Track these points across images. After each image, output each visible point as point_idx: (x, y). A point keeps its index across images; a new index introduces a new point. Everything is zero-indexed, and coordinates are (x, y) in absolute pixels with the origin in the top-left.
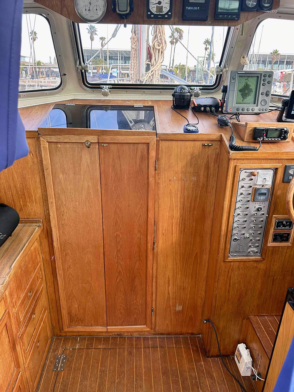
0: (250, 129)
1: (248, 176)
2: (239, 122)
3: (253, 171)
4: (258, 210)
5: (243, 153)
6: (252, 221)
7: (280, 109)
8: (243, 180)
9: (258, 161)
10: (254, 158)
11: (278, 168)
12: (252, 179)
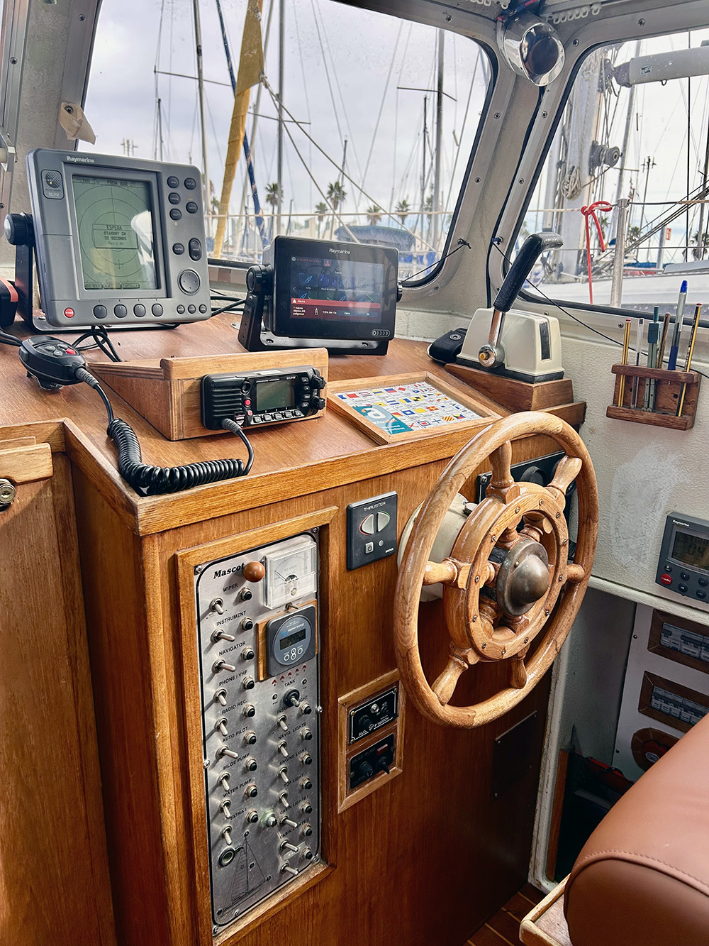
0: (187, 384)
1: (229, 588)
2: (114, 361)
3: (245, 560)
4: (287, 703)
5: (196, 497)
6: (275, 754)
7: (242, 306)
8: (213, 608)
9: (257, 516)
10: (243, 508)
11: (328, 525)
12: (248, 597)
